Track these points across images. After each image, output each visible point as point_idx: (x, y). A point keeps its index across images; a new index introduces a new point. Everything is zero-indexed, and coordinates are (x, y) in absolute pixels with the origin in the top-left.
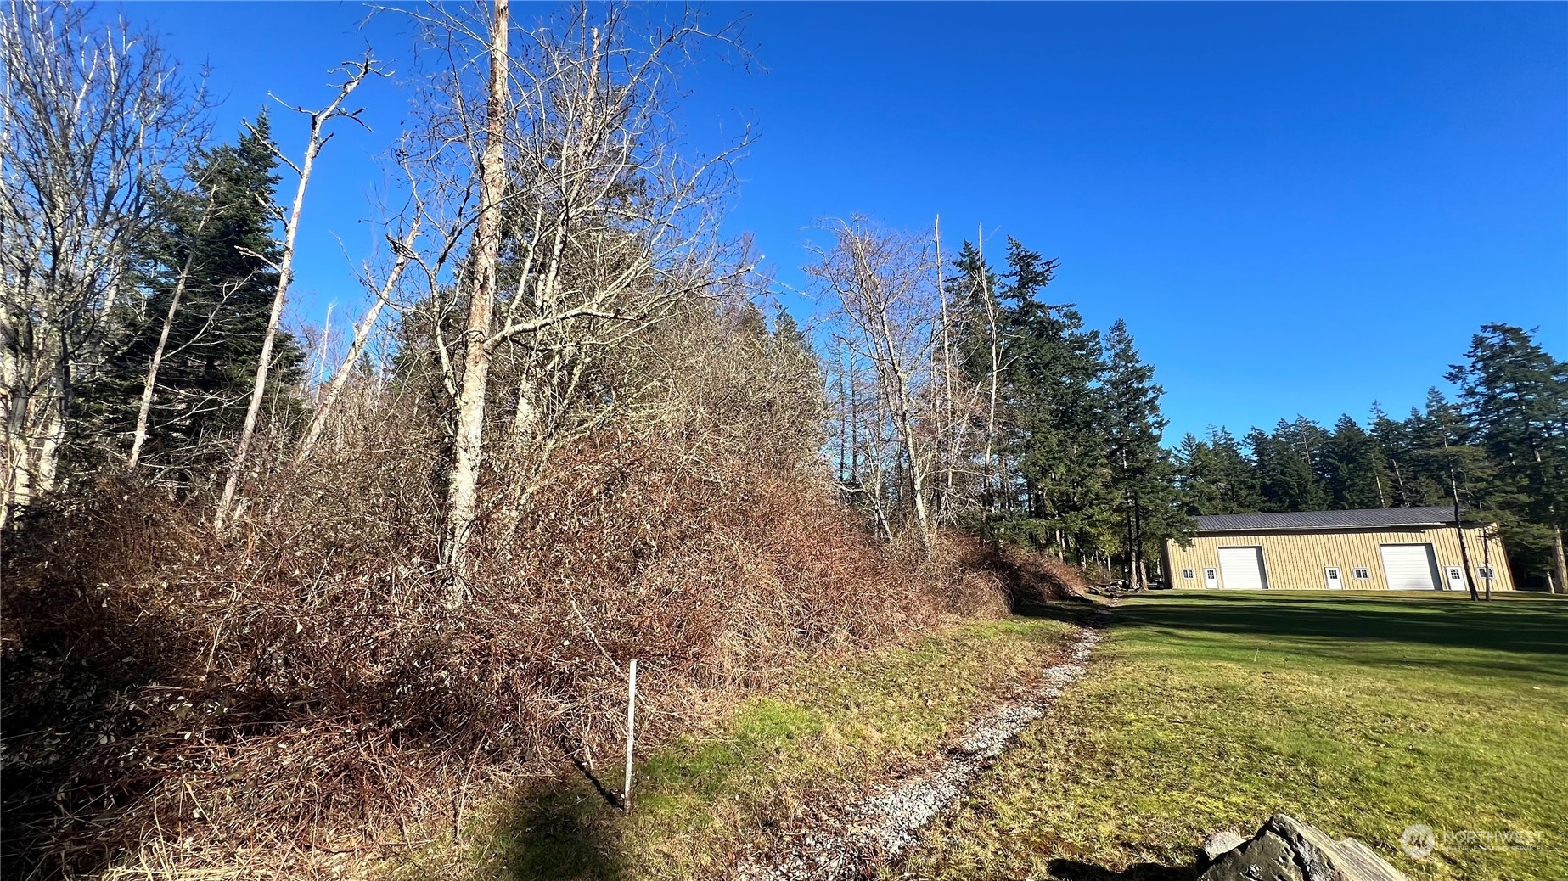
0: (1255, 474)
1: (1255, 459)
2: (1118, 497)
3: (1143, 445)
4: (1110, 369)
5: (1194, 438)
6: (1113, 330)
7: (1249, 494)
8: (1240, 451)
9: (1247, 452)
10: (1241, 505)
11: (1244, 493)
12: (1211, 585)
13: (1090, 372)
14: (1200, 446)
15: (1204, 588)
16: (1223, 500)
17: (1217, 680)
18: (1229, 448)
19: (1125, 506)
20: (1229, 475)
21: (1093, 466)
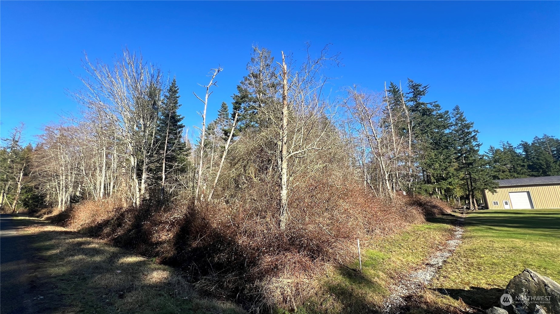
0: (524, 160)
1: (524, 153)
2: (462, 175)
3: (471, 154)
4: (454, 125)
5: (494, 147)
6: (454, 110)
7: (522, 169)
8: (516, 151)
9: (520, 151)
10: (518, 174)
11: (519, 169)
12: (507, 207)
13: (446, 127)
14: (497, 151)
15: (504, 209)
16: (510, 172)
17: (512, 245)
18: (511, 150)
19: (465, 178)
20: (512, 162)
21: (450, 163)
